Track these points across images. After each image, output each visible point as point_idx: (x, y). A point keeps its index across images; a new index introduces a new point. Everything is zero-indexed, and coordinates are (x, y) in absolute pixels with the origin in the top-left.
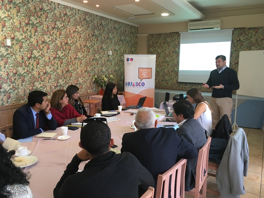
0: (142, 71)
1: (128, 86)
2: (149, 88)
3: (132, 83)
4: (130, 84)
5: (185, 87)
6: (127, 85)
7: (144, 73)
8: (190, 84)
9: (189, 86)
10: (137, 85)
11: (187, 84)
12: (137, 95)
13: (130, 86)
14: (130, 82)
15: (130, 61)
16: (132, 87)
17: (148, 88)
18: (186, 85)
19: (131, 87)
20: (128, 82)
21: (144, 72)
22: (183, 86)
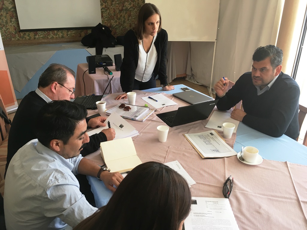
5: (35, 38)
8: (43, 32)
9: (41, 36)
11: (38, 32)
18: (35, 35)
22: (30, 37)
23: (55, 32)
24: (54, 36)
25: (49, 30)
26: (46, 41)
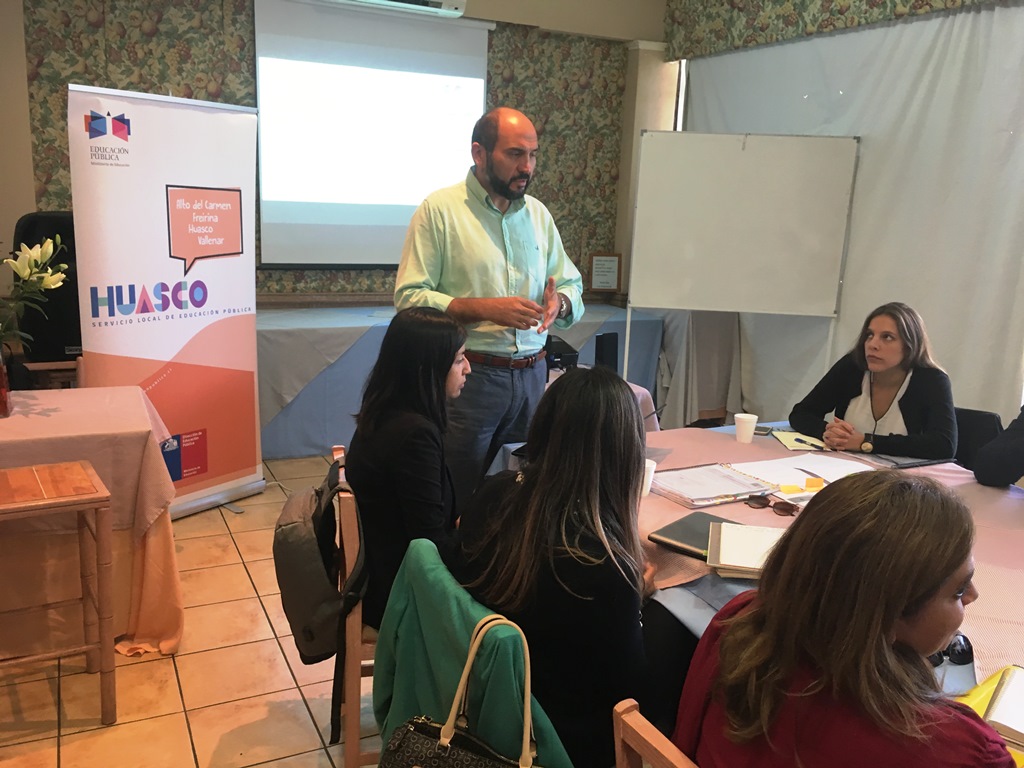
0: (187, 206)
1: (112, 313)
2: (232, 314)
3: (132, 288)
4: (120, 301)
5: (294, 290)
6: (104, 310)
7: (201, 218)
8: (320, 273)
9: (313, 285)
10: (165, 306)
12: (169, 364)
13: (126, 311)
14: (119, 289)
15: (110, 140)
16: (134, 316)
17: (227, 315)
19: (127, 317)
20: (110, 289)
21: (199, 212)
22: (283, 285)
23: (353, 274)
24: (347, 286)
25: (336, 269)
26: (324, 299)
